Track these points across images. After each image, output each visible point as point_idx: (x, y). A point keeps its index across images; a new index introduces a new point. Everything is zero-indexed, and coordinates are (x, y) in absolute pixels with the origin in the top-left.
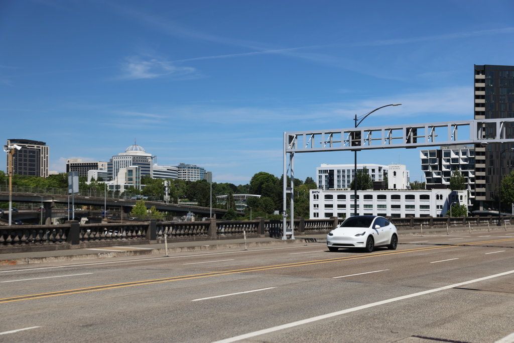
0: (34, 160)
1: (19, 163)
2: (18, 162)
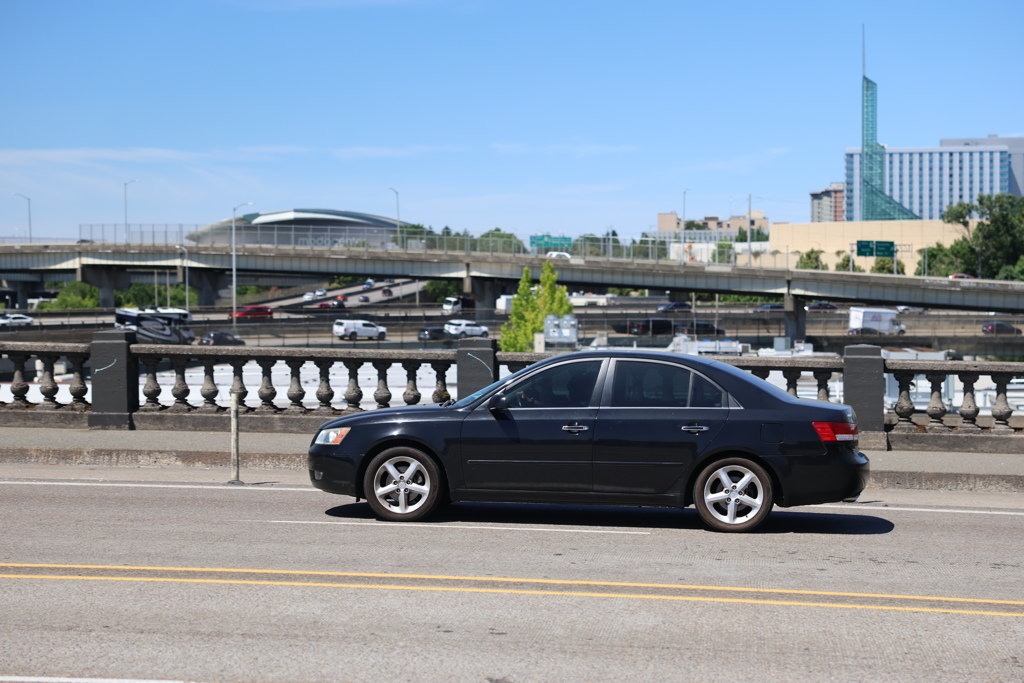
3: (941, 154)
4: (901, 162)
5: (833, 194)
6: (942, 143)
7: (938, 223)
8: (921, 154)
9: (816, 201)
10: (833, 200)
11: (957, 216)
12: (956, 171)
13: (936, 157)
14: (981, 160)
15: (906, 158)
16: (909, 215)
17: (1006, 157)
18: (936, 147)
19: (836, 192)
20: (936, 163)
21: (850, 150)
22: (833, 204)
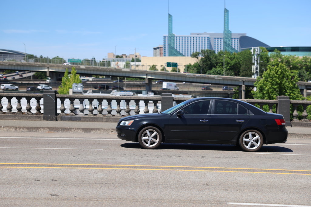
3: (191, 37)
4: (179, 39)
5: (160, 48)
6: (191, 34)
7: (190, 57)
8: (185, 37)
9: (155, 50)
10: (160, 50)
11: (195, 55)
12: (195, 42)
13: (189, 38)
14: (202, 39)
15: (181, 38)
16: (181, 55)
17: (209, 39)
18: (189, 35)
19: (161, 48)
20: (189, 40)
21: (165, 35)
22: (160, 51)
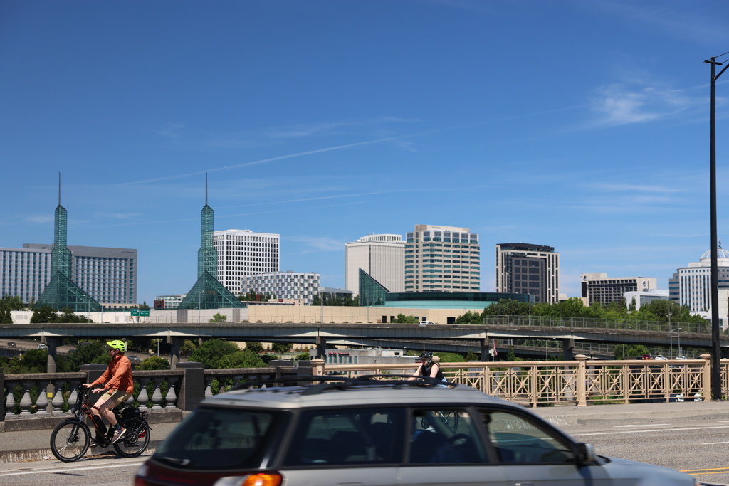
0: (538, 276)
1: (516, 282)
2: (514, 280)
3: (23, 253)
13: (20, 254)
